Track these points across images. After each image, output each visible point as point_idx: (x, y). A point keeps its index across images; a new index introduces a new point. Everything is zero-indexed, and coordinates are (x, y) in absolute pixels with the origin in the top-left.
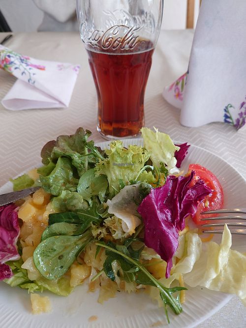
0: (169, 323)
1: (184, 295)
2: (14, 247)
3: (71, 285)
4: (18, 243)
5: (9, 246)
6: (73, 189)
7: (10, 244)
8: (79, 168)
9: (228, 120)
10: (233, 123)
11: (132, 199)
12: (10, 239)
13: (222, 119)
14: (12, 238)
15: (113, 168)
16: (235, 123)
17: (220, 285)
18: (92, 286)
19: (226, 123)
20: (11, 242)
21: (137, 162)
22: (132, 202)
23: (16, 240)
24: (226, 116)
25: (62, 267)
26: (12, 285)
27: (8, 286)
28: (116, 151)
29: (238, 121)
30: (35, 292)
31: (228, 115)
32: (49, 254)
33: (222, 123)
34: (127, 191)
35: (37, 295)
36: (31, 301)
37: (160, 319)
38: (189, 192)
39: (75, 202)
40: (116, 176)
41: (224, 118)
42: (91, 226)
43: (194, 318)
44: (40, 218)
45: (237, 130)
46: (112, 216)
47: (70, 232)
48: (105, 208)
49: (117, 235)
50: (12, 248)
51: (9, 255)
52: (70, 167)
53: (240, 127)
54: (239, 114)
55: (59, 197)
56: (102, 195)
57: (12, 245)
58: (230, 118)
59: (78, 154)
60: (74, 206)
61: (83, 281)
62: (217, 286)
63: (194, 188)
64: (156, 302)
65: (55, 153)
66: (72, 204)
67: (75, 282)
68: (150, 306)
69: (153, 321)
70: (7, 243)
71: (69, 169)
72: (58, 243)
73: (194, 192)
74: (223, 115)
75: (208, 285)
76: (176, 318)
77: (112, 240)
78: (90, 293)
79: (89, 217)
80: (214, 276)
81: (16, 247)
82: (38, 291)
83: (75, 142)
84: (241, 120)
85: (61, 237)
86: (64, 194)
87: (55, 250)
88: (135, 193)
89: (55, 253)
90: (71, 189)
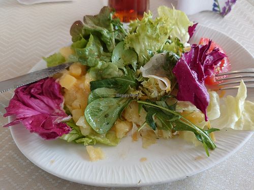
0: (209, 156)
1: (214, 136)
2: (62, 111)
3: (118, 137)
4: (65, 108)
5: (57, 111)
6: (108, 60)
7: (57, 109)
8: (108, 43)
9: (216, 8)
10: (220, 11)
11: (161, 66)
12: (56, 105)
13: (211, 8)
14: (58, 105)
15: (144, 39)
16: (222, 11)
17: (242, 125)
18: (135, 137)
19: (214, 12)
20: (58, 107)
21: (163, 34)
22: (160, 68)
23: (62, 105)
24: (215, 5)
25: (108, 124)
26: (69, 141)
27: (66, 141)
28: (149, 21)
29: (224, 8)
30: (89, 145)
31: (216, 3)
32: (96, 113)
33: (211, 12)
34: (156, 59)
35: (91, 147)
36: (87, 152)
37: (199, 155)
38: (208, 58)
39: (111, 70)
40: (145, 46)
41: (212, 7)
42: (129, 89)
43: (229, 150)
44: (82, 86)
45: (223, 17)
46: (147, 79)
47: (111, 95)
48: (138, 74)
49: (155, 94)
50: (60, 112)
51: (60, 117)
52: (99, 42)
53: (226, 14)
54: (226, 3)
55: (95, 68)
56: (135, 63)
57: (60, 110)
58: (217, 6)
59: (107, 30)
60: (110, 74)
61: (126, 133)
62: (240, 126)
63: (211, 54)
64: (191, 143)
65: (85, 30)
66: (108, 73)
67: (120, 135)
68: (187, 147)
69: (194, 156)
70: (55, 108)
71: (99, 44)
72: (103, 104)
73: (212, 57)
74: (213, 4)
75: (233, 127)
76: (213, 152)
77: (149, 99)
78: (135, 142)
79: (127, 82)
80: (236, 119)
81: (64, 111)
82: (92, 144)
83: (99, 21)
84: (227, 8)
85: (105, 99)
86: (100, 64)
87: (101, 110)
88: (163, 60)
89: (102, 113)
90: (105, 60)
